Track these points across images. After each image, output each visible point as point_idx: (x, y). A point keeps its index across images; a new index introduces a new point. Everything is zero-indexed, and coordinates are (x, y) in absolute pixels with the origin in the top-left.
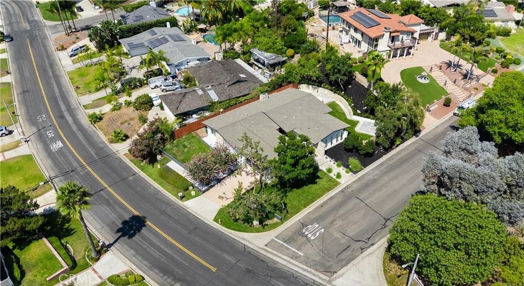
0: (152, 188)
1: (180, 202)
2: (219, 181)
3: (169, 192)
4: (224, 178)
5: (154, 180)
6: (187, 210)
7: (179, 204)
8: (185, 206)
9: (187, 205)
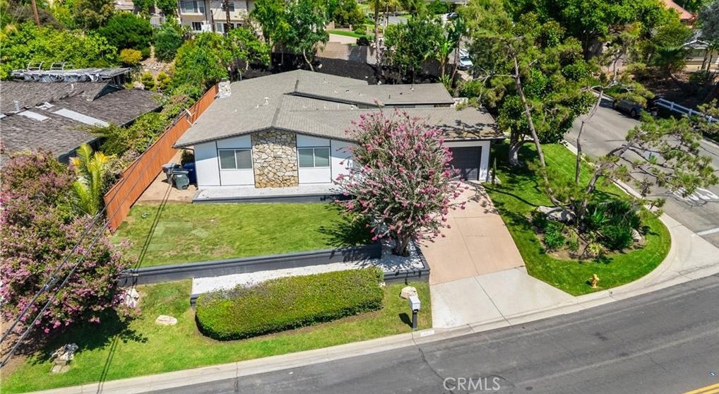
1: (423, 333)
7: (428, 341)
8: (454, 332)
9: (450, 326)
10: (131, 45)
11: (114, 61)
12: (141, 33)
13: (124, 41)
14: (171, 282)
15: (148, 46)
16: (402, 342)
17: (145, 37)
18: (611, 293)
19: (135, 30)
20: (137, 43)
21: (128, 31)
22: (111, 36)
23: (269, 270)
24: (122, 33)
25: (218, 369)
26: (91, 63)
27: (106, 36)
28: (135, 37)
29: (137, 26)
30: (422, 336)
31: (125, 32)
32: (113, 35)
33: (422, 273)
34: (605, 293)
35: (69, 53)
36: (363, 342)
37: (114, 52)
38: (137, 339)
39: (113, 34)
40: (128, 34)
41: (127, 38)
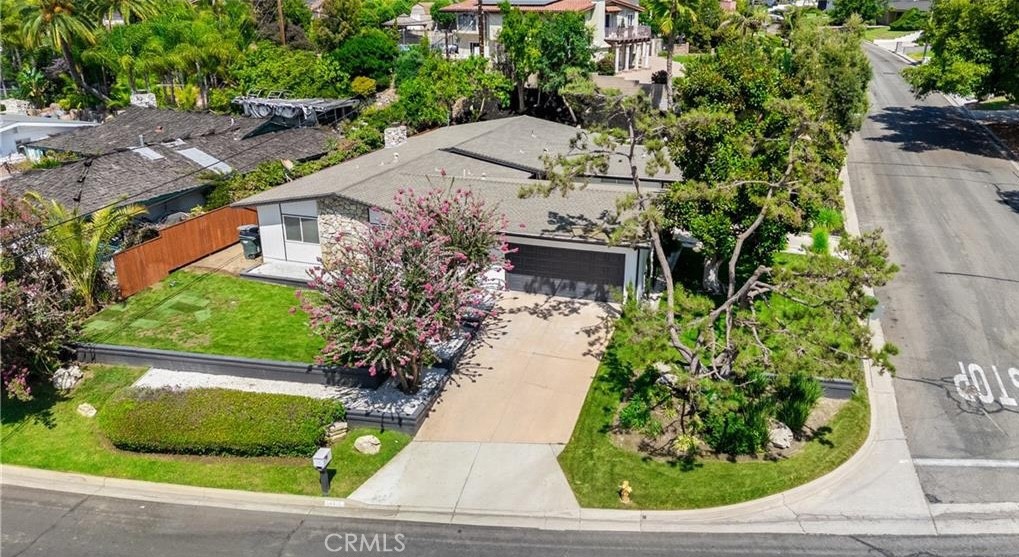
0: (103, 506)
1: (329, 502)
2: (448, 366)
3: (230, 487)
4: (460, 353)
5: (95, 470)
6: (399, 517)
7: (325, 514)
8: (372, 511)
9: (376, 502)
10: (367, 72)
11: (346, 91)
12: (382, 57)
13: (359, 67)
14: (129, 367)
15: (389, 73)
16: (296, 506)
17: (386, 62)
18: (645, 517)
19: (374, 53)
20: (376, 69)
21: (365, 54)
22: (343, 61)
23: (236, 375)
24: (357, 57)
25: (84, 480)
26: (320, 92)
27: (340, 60)
28: (375, 62)
29: (377, 48)
30: (326, 505)
31: (362, 56)
32: (347, 60)
33: (403, 421)
34: (637, 514)
35: (294, 79)
36: (253, 493)
37: (346, 80)
38: (47, 424)
39: (348, 58)
40: (365, 58)
41: (363, 62)
